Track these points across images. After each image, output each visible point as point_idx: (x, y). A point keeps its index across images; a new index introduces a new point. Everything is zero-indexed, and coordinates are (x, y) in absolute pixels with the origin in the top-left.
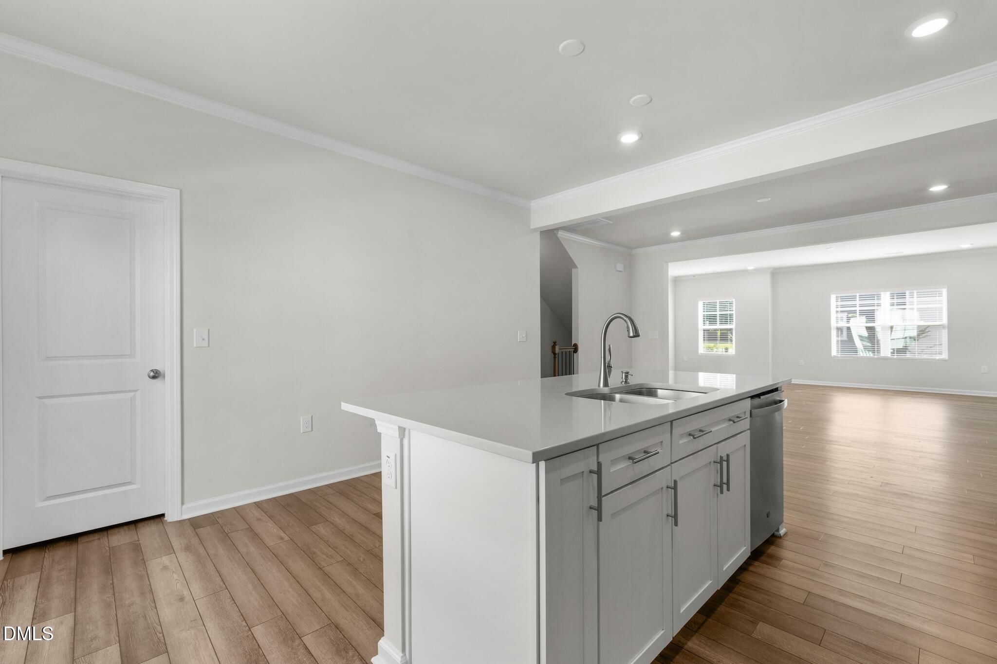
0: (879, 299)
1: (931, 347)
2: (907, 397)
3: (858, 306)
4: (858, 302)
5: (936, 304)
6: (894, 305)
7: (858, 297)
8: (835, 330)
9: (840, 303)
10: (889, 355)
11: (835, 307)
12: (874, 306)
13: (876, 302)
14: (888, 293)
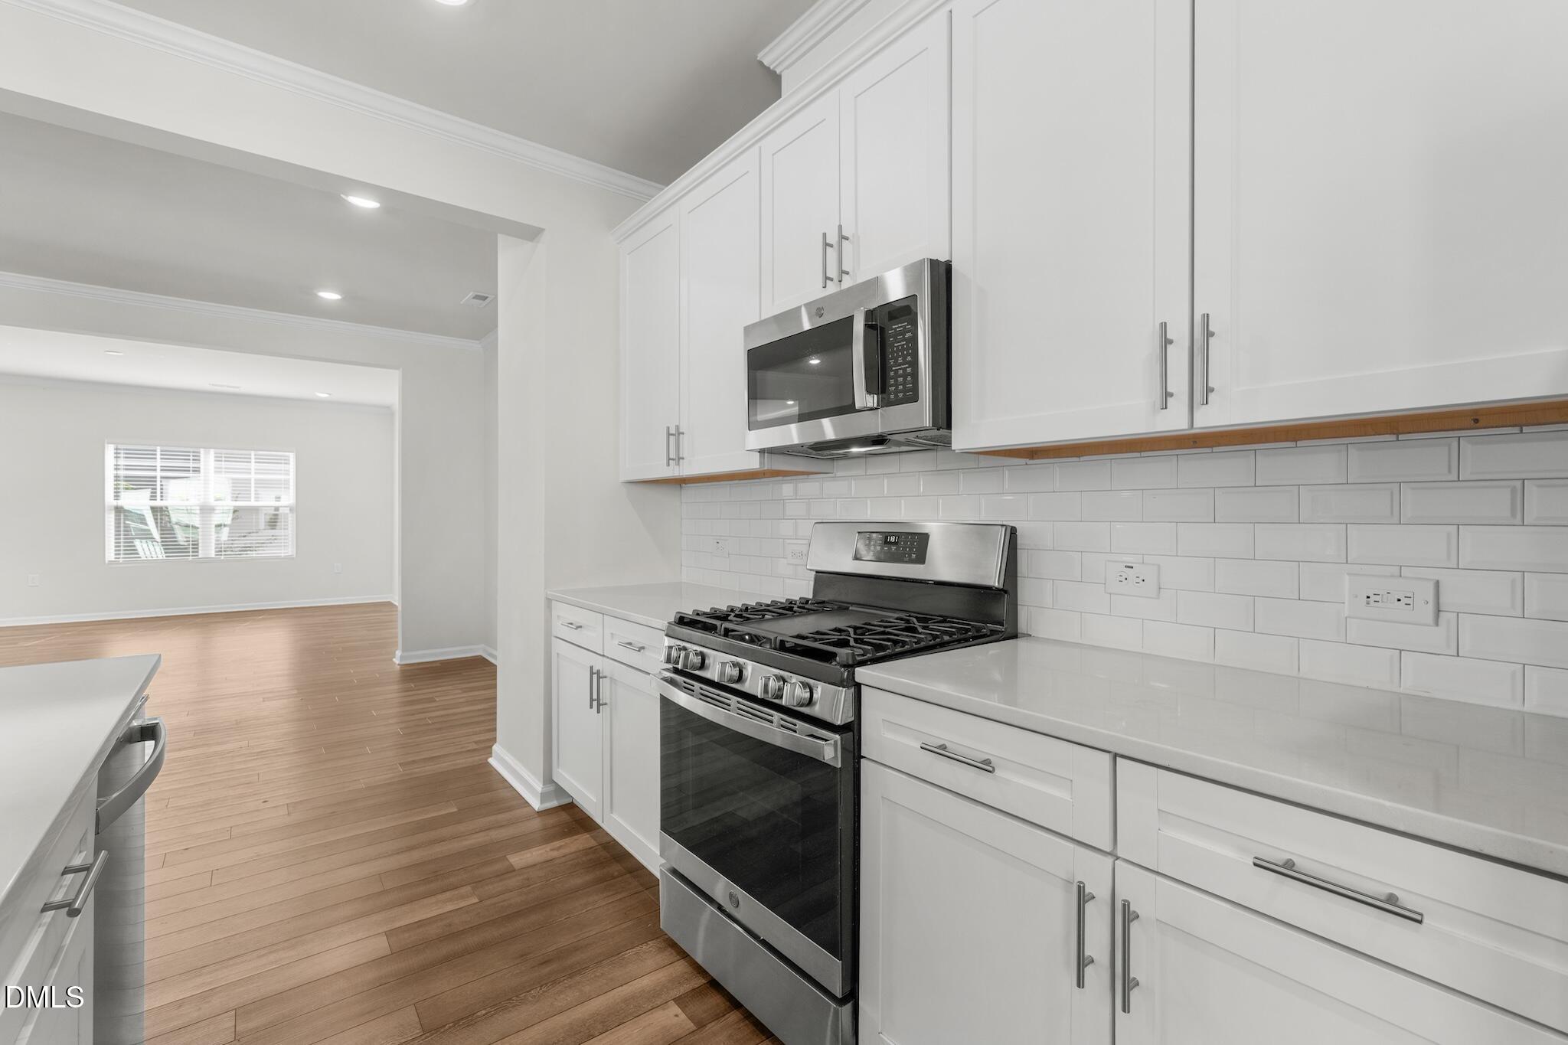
0: (197, 460)
1: (244, 536)
2: (245, 621)
3: (159, 468)
4: (159, 463)
5: (281, 474)
6: (221, 472)
7: (158, 453)
8: (113, 512)
9: (122, 462)
10: (213, 554)
11: (113, 467)
12: (189, 471)
13: (191, 465)
14: (212, 451)
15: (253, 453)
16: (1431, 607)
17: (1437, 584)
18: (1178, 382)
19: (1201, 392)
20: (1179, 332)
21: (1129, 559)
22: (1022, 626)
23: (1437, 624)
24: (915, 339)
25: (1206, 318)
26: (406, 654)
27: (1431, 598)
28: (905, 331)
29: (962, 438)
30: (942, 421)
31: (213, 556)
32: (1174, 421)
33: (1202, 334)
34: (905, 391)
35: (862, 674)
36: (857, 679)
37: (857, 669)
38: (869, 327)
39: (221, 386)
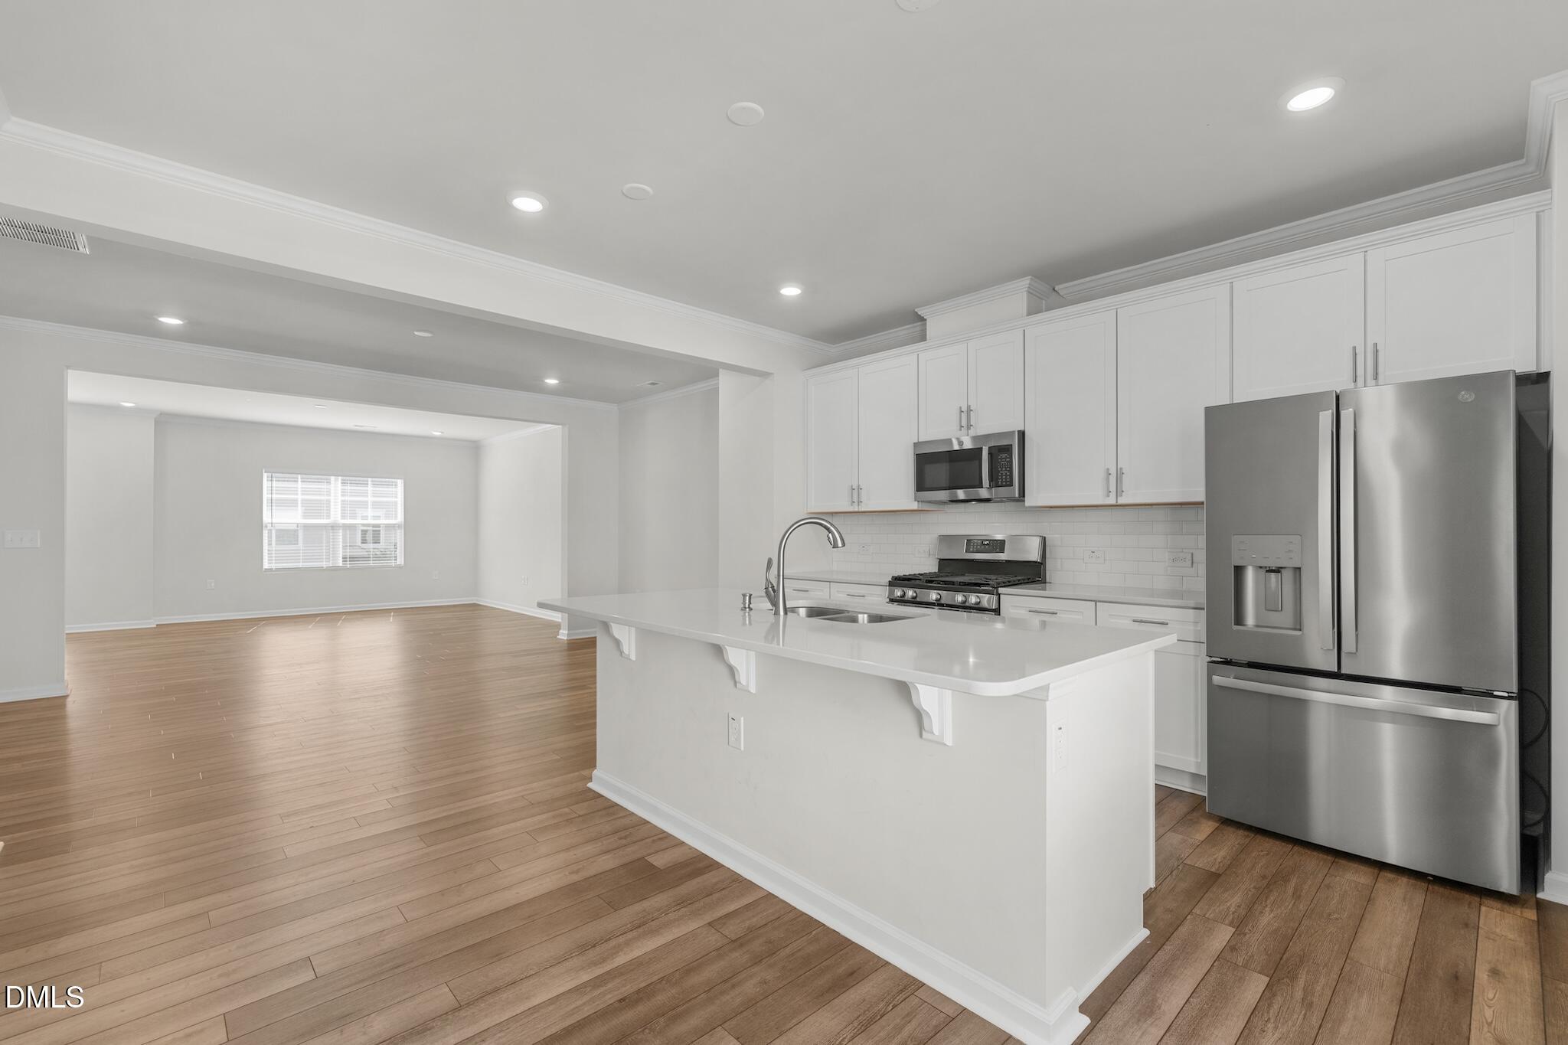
3: (300, 493)
4: (300, 488)
5: (392, 496)
7: (300, 479)
10: (341, 563)
11: (267, 492)
12: (322, 495)
14: (340, 478)
15: (370, 479)
16: (1190, 562)
17: (1192, 554)
18: (1113, 488)
19: (1119, 492)
20: (1113, 471)
21: (1093, 550)
22: (1047, 580)
23: (1192, 566)
24: (1011, 462)
25: (1121, 469)
26: (571, 632)
27: (1190, 559)
28: (1006, 457)
29: (1030, 501)
30: (1022, 495)
31: (341, 565)
32: (1111, 500)
33: (1120, 474)
34: (1006, 482)
35: (1001, 590)
36: (999, 592)
37: (999, 589)
38: (990, 454)
39: (362, 426)
